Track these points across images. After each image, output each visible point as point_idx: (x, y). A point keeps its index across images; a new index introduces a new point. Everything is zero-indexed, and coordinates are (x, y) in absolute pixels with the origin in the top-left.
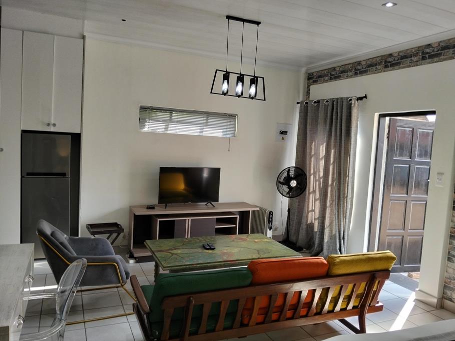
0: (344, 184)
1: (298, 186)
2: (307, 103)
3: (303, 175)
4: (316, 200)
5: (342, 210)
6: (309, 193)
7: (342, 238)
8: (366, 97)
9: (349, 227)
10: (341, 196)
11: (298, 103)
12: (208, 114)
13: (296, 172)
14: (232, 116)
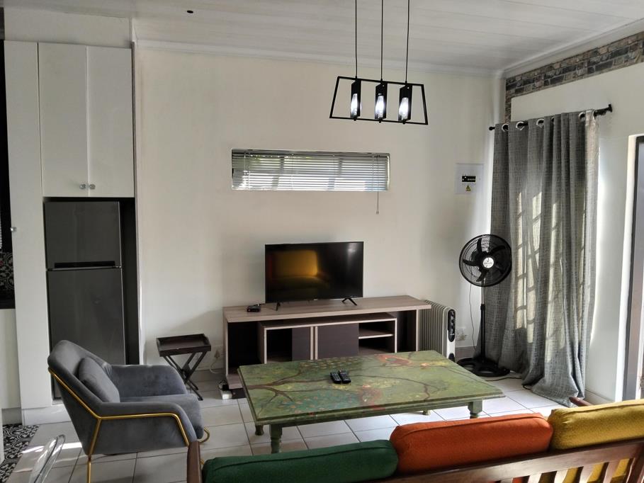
0: (578, 262)
1: (498, 267)
2: (506, 127)
3: (504, 247)
4: (528, 290)
5: (575, 306)
6: (517, 279)
7: (576, 354)
8: (610, 108)
9: (589, 337)
10: (572, 284)
11: (491, 129)
12: (341, 156)
13: (494, 243)
14: (382, 157)
